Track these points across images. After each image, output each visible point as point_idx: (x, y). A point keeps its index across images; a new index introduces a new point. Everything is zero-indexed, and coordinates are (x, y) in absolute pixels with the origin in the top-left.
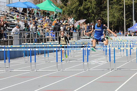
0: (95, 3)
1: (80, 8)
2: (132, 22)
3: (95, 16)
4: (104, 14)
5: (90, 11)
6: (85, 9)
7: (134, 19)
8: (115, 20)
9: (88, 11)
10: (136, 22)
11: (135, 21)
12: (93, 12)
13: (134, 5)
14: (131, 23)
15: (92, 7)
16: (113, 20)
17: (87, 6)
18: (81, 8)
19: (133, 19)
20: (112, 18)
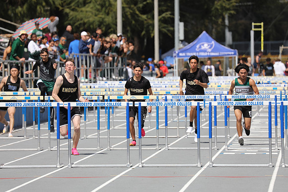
2: (172, 29)
8: (110, 19)
10: (185, 26)
11: (182, 24)
14: (169, 31)
16: (103, 19)
19: (173, 14)
20: (98, 10)
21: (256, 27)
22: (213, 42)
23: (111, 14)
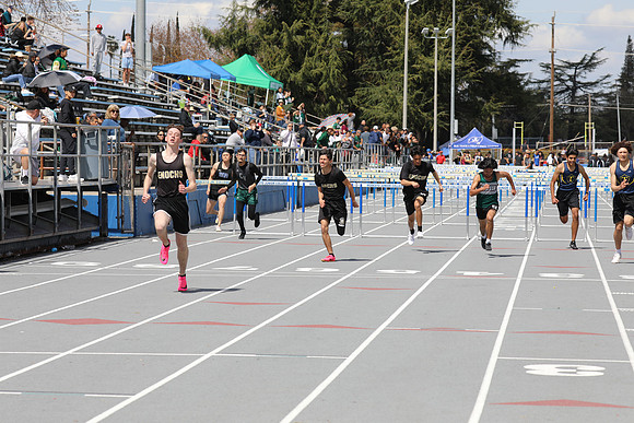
0: (338, 61)
1: (292, 75)
3: (338, 102)
4: (363, 97)
5: (323, 87)
6: (307, 79)
7: (455, 113)
9: (316, 85)
11: (456, 121)
12: (331, 90)
13: (456, 73)
15: (328, 76)
16: (391, 115)
17: (314, 71)
18: (297, 77)
19: (450, 113)
20: (388, 108)
21: (517, 125)
22: (482, 136)
23: (398, 111)
